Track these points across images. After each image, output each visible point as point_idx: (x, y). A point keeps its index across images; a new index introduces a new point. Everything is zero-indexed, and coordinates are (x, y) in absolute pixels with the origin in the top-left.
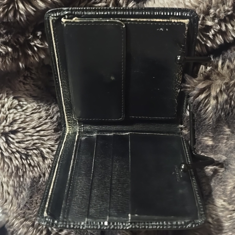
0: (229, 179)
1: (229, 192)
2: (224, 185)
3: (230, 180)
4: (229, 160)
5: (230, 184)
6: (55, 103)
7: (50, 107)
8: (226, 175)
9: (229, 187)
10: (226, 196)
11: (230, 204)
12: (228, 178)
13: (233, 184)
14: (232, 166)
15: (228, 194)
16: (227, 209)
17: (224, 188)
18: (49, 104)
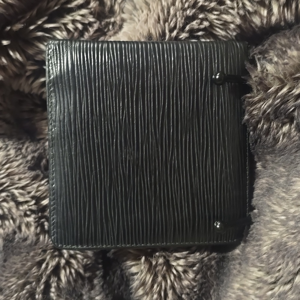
0: (263, 236)
1: (265, 256)
2: (257, 246)
3: (265, 238)
4: (261, 208)
5: (266, 244)
6: (29, 141)
7: (23, 146)
8: (259, 230)
9: (265, 248)
10: (262, 262)
11: (268, 273)
12: (261, 235)
13: (269, 242)
14: (265, 217)
15: (265, 259)
16: (265, 282)
17: (257, 250)
18: (22, 143)
